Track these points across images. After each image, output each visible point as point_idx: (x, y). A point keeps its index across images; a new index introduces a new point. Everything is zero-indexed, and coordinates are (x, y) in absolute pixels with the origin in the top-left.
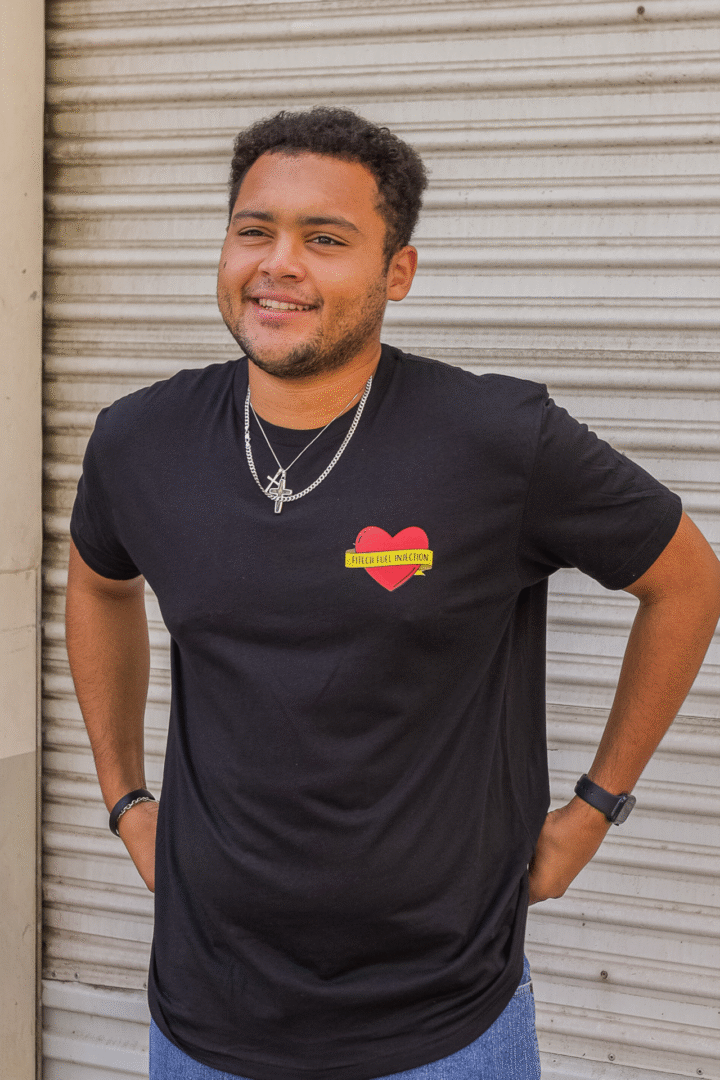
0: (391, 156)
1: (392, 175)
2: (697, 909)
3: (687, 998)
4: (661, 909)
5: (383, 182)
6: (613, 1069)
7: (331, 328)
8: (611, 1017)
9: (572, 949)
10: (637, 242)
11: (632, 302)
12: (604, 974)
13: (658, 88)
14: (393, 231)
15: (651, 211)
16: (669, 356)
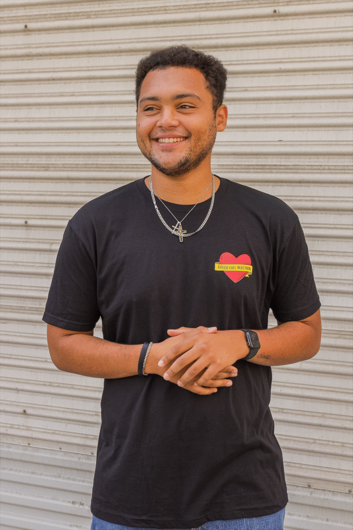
0: (209, 62)
1: (211, 72)
2: (58, 385)
3: (55, 420)
4: (45, 385)
5: (207, 75)
6: (30, 449)
7: (195, 147)
8: (28, 429)
9: (14, 402)
10: (29, 120)
11: (28, 144)
12: (25, 411)
13: (35, 58)
14: (216, 98)
15: (34, 107)
16: (42, 166)
